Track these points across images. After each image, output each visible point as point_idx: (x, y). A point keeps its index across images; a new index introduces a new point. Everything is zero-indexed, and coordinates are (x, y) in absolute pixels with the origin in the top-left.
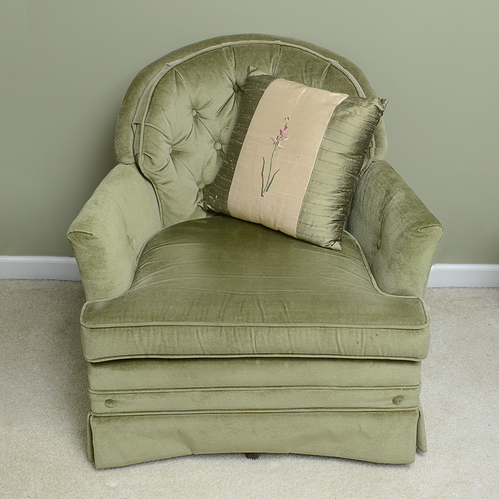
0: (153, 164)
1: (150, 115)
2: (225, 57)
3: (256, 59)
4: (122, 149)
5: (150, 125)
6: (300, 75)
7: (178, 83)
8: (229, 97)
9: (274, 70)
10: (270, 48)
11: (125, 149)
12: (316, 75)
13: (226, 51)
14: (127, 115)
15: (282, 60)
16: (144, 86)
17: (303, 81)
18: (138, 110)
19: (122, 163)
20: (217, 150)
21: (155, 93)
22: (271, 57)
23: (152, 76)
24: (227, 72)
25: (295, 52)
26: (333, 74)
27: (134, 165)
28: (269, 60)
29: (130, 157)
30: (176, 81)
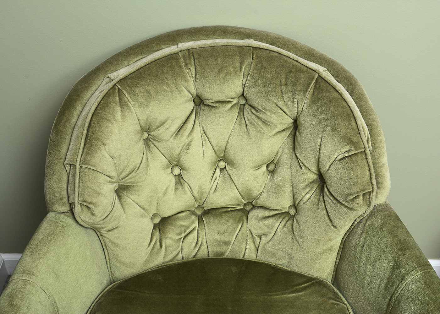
0: (93, 214)
1: (87, 153)
2: (183, 64)
3: (222, 68)
4: (54, 194)
5: (86, 166)
6: (279, 89)
7: (123, 105)
8: (188, 114)
9: (245, 80)
10: (240, 52)
11: (57, 195)
12: (300, 91)
13: (184, 56)
14: (58, 151)
15: (255, 69)
16: (79, 108)
17: (283, 97)
18: (71, 146)
19: (54, 211)
20: (175, 176)
21: (92, 122)
22: (241, 64)
23: (89, 93)
24: (186, 84)
25: (272, 59)
26: (322, 90)
27: (69, 214)
28: (239, 68)
29: (64, 204)
30: (120, 103)
